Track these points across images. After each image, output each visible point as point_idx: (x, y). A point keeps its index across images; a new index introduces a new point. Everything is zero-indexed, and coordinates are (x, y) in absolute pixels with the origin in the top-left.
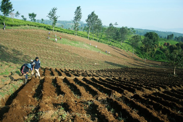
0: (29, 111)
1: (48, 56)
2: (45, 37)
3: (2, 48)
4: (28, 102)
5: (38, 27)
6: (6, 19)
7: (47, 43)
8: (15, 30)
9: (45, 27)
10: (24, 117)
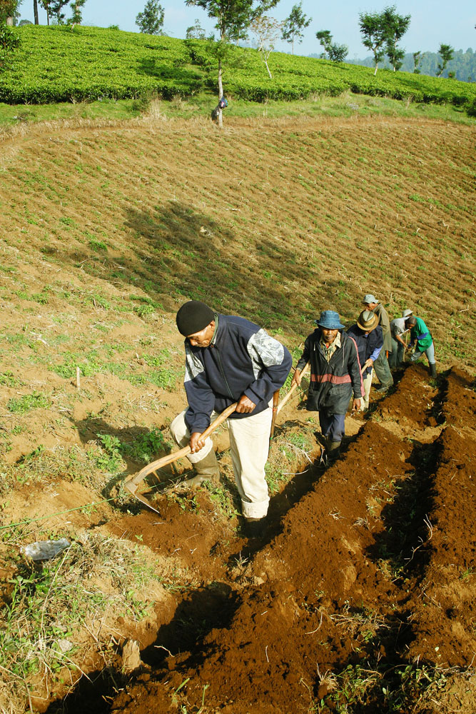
0: (343, 645)
1: (465, 292)
2: (454, 166)
3: (203, 230)
4: (336, 580)
5: (414, 99)
6: (231, 61)
7: (464, 205)
8: (274, 121)
9: (457, 101)
10: (318, 679)
